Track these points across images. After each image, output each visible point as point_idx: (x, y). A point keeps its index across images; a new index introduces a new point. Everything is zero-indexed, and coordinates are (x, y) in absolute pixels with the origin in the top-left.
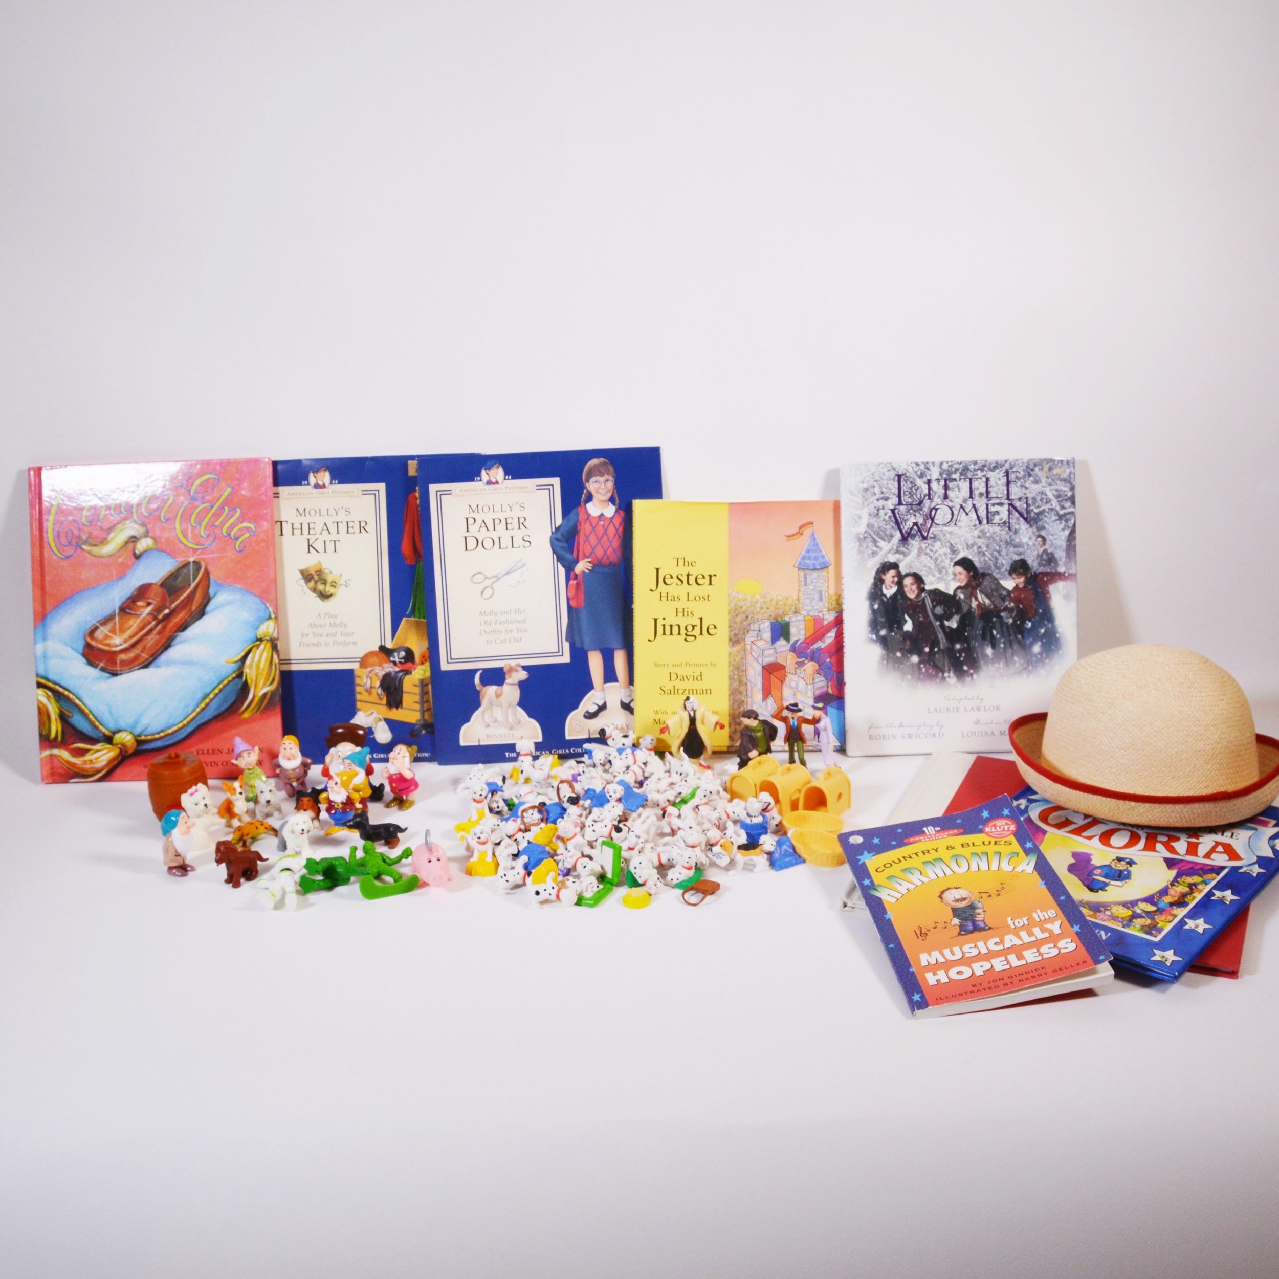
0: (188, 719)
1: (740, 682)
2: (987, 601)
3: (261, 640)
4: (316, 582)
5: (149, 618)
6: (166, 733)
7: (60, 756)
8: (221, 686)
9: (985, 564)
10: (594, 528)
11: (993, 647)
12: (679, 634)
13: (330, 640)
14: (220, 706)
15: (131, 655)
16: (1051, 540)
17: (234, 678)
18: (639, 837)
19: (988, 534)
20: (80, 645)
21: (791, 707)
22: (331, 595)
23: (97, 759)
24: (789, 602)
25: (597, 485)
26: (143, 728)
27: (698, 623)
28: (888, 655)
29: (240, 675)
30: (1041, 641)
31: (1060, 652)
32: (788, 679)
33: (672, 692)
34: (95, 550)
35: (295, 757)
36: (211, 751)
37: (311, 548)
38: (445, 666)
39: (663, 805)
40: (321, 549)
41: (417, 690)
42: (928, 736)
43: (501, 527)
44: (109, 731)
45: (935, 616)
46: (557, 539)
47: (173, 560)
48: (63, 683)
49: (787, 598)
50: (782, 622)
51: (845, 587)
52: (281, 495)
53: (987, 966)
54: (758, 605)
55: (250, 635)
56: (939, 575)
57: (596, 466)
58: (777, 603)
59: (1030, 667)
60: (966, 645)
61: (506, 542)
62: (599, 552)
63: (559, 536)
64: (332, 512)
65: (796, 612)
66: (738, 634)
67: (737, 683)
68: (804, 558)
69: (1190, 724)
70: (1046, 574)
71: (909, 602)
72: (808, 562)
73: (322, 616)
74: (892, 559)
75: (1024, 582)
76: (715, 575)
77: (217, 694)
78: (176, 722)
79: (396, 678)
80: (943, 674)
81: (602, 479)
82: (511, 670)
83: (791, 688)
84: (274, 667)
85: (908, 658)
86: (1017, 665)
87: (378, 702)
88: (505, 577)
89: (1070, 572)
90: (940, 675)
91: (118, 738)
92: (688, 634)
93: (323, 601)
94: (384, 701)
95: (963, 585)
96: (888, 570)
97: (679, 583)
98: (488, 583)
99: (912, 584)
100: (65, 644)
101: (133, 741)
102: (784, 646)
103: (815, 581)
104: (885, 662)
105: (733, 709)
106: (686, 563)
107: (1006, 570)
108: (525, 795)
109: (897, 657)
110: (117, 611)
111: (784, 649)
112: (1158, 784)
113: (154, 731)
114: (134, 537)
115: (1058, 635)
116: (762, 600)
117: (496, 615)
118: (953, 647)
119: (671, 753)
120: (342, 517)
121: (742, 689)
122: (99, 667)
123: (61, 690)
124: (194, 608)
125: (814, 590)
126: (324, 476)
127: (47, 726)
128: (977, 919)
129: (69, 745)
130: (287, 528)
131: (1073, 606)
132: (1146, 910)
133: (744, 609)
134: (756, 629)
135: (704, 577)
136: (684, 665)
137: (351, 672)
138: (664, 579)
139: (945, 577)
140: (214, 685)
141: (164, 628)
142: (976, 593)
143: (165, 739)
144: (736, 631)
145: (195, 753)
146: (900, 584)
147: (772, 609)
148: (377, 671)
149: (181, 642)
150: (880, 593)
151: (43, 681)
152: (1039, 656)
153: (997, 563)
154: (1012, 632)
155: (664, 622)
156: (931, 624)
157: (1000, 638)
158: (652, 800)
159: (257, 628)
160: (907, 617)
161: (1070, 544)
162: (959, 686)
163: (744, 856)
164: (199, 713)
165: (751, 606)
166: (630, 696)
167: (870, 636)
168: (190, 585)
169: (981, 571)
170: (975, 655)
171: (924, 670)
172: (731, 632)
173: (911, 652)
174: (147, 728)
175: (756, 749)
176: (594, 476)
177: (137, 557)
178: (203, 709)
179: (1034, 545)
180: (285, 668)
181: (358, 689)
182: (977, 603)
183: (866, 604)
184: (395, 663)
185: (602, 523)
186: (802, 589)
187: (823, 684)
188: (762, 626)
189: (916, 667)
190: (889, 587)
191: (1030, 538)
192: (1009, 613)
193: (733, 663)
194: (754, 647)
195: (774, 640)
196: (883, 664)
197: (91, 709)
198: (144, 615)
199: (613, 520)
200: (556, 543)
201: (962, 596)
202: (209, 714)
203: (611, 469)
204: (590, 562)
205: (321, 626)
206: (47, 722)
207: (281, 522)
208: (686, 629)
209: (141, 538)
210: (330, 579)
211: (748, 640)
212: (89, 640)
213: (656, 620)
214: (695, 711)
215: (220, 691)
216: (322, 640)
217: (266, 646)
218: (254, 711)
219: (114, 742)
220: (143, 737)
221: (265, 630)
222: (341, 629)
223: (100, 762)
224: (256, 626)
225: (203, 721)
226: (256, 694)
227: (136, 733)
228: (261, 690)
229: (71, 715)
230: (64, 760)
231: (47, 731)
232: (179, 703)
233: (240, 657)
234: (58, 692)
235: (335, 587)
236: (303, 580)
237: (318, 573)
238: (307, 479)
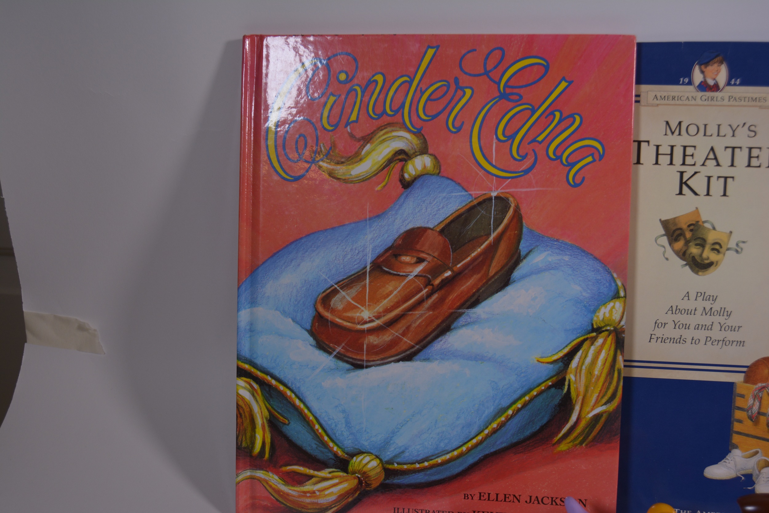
0: (469, 445)
3: (599, 330)
4: (687, 242)
5: (420, 283)
6: (431, 462)
7: (267, 482)
8: (527, 398)
13: (701, 334)
14: (522, 429)
15: (386, 337)
17: (550, 387)
20: (308, 316)
22: (711, 264)
26: (397, 451)
29: (559, 384)
34: (341, 170)
36: (501, 497)
37: (684, 187)
40: (701, 188)
44: (344, 451)
47: (464, 193)
48: (276, 373)
52: (645, 99)
55: (582, 322)
64: (725, 130)
73: (692, 296)
77: (519, 410)
78: (449, 448)
84: (617, 371)
87: (767, 436)
91: (356, 462)
93: (697, 273)
100: (284, 313)
101: (378, 470)
110: (368, 268)
113: (415, 459)
114: (401, 152)
120: (742, 140)
122: (335, 353)
123: (274, 382)
124: (492, 272)
126: (718, 72)
127: (248, 434)
129: (281, 467)
130: (648, 153)
137: (730, 386)
140: (515, 396)
141: (442, 300)
143: (429, 472)
145: (476, 497)
149: (467, 325)
151: (247, 366)
159: (594, 312)
164: (488, 436)
168: (489, 235)
174: (403, 452)
177: (407, 185)
178: (495, 431)
181: (738, 414)
197: (317, 416)
198: (410, 278)
202: (503, 441)
205: (688, 312)
206: (249, 429)
207: (639, 143)
209: (415, 155)
210: (711, 237)
212: (321, 309)
215: (525, 405)
216: (688, 334)
217: (605, 340)
218: (577, 442)
219: (350, 468)
220: (396, 465)
221: (607, 315)
222: (722, 319)
223: (326, 496)
224: (592, 308)
225: (493, 450)
226: (583, 415)
227: (385, 459)
228: (592, 409)
229: (287, 422)
230: (271, 486)
231: (248, 441)
232: (458, 418)
233: (561, 354)
234: (270, 386)
235: (718, 251)
236: (665, 238)
237: (692, 227)
238: (688, 74)
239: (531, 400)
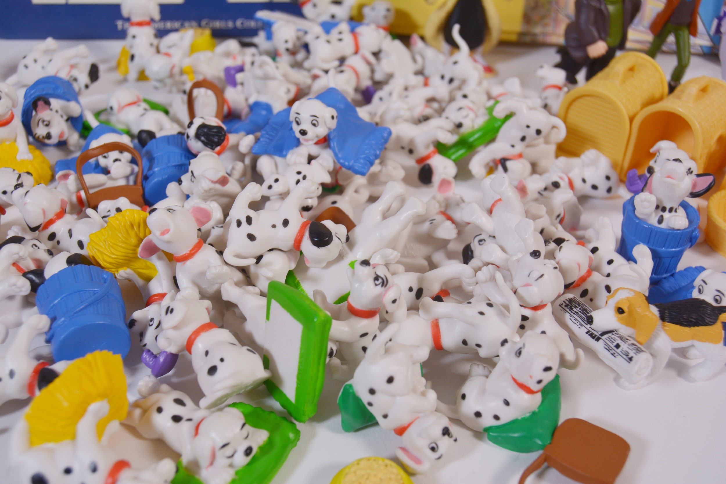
18: (385, 283)
39: (422, 151)
108: (121, 108)
119: (423, 38)
158: (399, 139)
163: (675, 339)
175: (604, 39)
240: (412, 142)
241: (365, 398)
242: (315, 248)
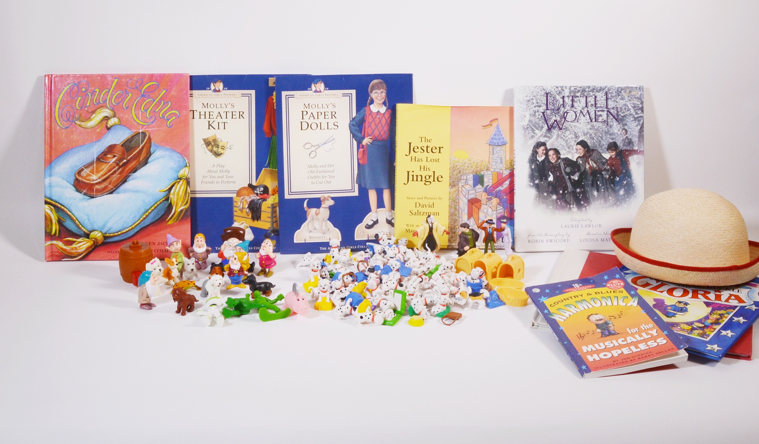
0: (135, 224)
1: (455, 209)
2: (595, 165)
3: (180, 179)
4: (213, 146)
5: (114, 165)
6: (121, 232)
7: (57, 245)
8: (156, 205)
9: (594, 144)
10: (374, 119)
11: (598, 191)
12: (421, 180)
13: (220, 180)
14: (155, 217)
15: (103, 186)
16: (630, 132)
17: (164, 201)
18: (415, 288)
19: (596, 128)
20: (72, 179)
21: (489, 221)
22: (221, 154)
23: (79, 247)
24: (484, 164)
25: (376, 95)
26: (108, 229)
27: (432, 174)
28: (539, 194)
29: (167, 199)
30: (624, 188)
31: (635, 195)
32: (482, 208)
33: (417, 214)
34: (83, 124)
35: (203, 246)
37: (210, 126)
38: (287, 196)
39: (420, 274)
40: (216, 127)
41: (270, 210)
42: (561, 241)
43: (321, 117)
44: (87, 230)
45: (566, 173)
46: (353, 125)
47: (130, 131)
48: (60, 202)
49: (482, 162)
50: (479, 175)
51: (516, 156)
52: (193, 95)
53: (619, 352)
54: (466, 165)
55: (174, 176)
56: (568, 150)
57: (376, 84)
58: (477, 164)
59: (618, 203)
60: (582, 190)
61: (324, 126)
62: (376, 133)
63: (354, 123)
64: (223, 106)
65: (488, 169)
66: (455, 181)
67: (453, 209)
68: (492, 139)
69: (716, 229)
70: (627, 151)
71: (551, 165)
72: (495, 141)
73: (216, 166)
74: (542, 140)
75: (615, 155)
76: (442, 147)
77: (153, 210)
78: (128, 226)
79: (257, 203)
80: (570, 206)
81: (379, 91)
82: (325, 199)
83: (484, 213)
84: (187, 194)
85: (551, 196)
86: (611, 201)
87: (247, 217)
88: (323, 145)
89: (641, 150)
90: (568, 206)
91: (92, 235)
92: (426, 180)
93: (217, 157)
94: (250, 216)
95: (581, 156)
96: (540, 146)
97: (422, 151)
98: (313, 149)
99: (553, 155)
100: (63, 178)
101: (101, 237)
102: (480, 188)
103: (498, 152)
104: (538, 199)
105: (451, 224)
106: (426, 140)
107: (605, 148)
108: (339, 269)
109: (545, 196)
110: (95, 160)
111: (480, 190)
112: (699, 262)
113: (115, 231)
114: (107, 117)
115: (633, 185)
116: (468, 162)
117: (317, 167)
118: (576, 191)
119: (417, 249)
120: (229, 109)
121: (457, 212)
122: (83, 193)
123: (59, 206)
124: (141, 159)
125: (497, 157)
126: (220, 85)
127: (50, 227)
128: (610, 329)
129: (63, 239)
130: (197, 115)
131: (642, 168)
132: (699, 326)
133: (458, 167)
134: (465, 179)
135: (436, 148)
136: (424, 198)
137: (231, 199)
138: (414, 149)
139: (572, 151)
140: (151, 205)
141: (123, 171)
142: (589, 160)
143: (120, 236)
144: (454, 180)
146: (547, 154)
147: (474, 167)
148: (247, 199)
149: (133, 179)
150: (535, 159)
151: (48, 200)
152: (623, 197)
153: (600, 144)
154: (608, 182)
155: (413, 174)
156: (563, 176)
157: (602, 186)
158: (414, 271)
159: (178, 172)
160: (550, 173)
161: (640, 134)
162: (579, 212)
163: (473, 300)
164: (142, 221)
165: (462, 166)
166: (392, 216)
167: (530, 183)
168: (140, 146)
169: (591, 148)
170: (588, 196)
171: (559, 203)
172: (451, 180)
173: (552, 193)
174: (110, 229)
175: (468, 245)
176: (375, 89)
177: (108, 129)
178: (145, 218)
179: (621, 134)
180: (193, 196)
181: (235, 209)
182: (589, 166)
183: (528, 165)
184: (257, 194)
185: (378, 116)
186: (491, 156)
187: (502, 210)
188: (468, 177)
189: (555, 201)
190: (540, 156)
191: (619, 130)
192: (607, 172)
193: (451, 198)
194: (463, 189)
195: (475, 185)
196: (536, 199)
197: (77, 217)
198: (111, 163)
199: (385, 115)
200: (352, 126)
201: (581, 162)
202: (148, 222)
203: (385, 85)
204: (371, 139)
205: (215, 172)
206: (50, 224)
207: (193, 111)
208: (425, 177)
209: (111, 118)
210: (221, 144)
211: (460, 185)
212: (77, 177)
213: (408, 172)
214: (432, 224)
215: (155, 208)
216: (215, 180)
217: (183, 182)
218: (175, 220)
219: (90, 237)
220: (108, 234)
221: (183, 173)
222: (227, 174)
223: (81, 249)
224: (178, 171)
225: (144, 226)
226: (176, 210)
227: (104, 232)
228: (180, 207)
229: (65, 220)
230: (59, 247)
231: (50, 230)
232: (131, 215)
233: (167, 188)
234: (58, 207)
235: (224, 149)
236: (205, 145)
237: (214, 141)
238: (209, 86)
239: (157, 206)
240: (417, 272)
241: (413, 306)
242: (400, 287)
